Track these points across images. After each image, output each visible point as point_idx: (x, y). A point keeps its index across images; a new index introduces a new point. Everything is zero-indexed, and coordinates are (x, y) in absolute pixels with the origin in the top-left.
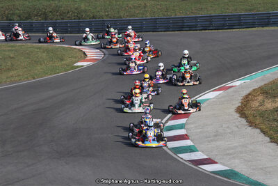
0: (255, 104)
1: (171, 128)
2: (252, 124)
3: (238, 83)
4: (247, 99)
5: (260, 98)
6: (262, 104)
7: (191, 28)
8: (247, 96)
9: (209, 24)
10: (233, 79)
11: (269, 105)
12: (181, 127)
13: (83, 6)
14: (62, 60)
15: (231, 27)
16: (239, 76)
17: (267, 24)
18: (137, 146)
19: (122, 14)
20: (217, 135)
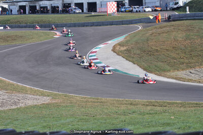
0: (117, 48)
1: (91, 56)
2: (118, 54)
3: (109, 42)
4: (114, 47)
5: (119, 46)
6: (120, 48)
7: (87, 26)
8: (114, 46)
9: (93, 24)
10: (108, 41)
11: (123, 49)
12: (95, 56)
13: (50, 19)
14: (49, 35)
15: (100, 26)
16: (110, 40)
17: (112, 25)
18: (102, 74)
19: (64, 22)
20: (107, 58)
